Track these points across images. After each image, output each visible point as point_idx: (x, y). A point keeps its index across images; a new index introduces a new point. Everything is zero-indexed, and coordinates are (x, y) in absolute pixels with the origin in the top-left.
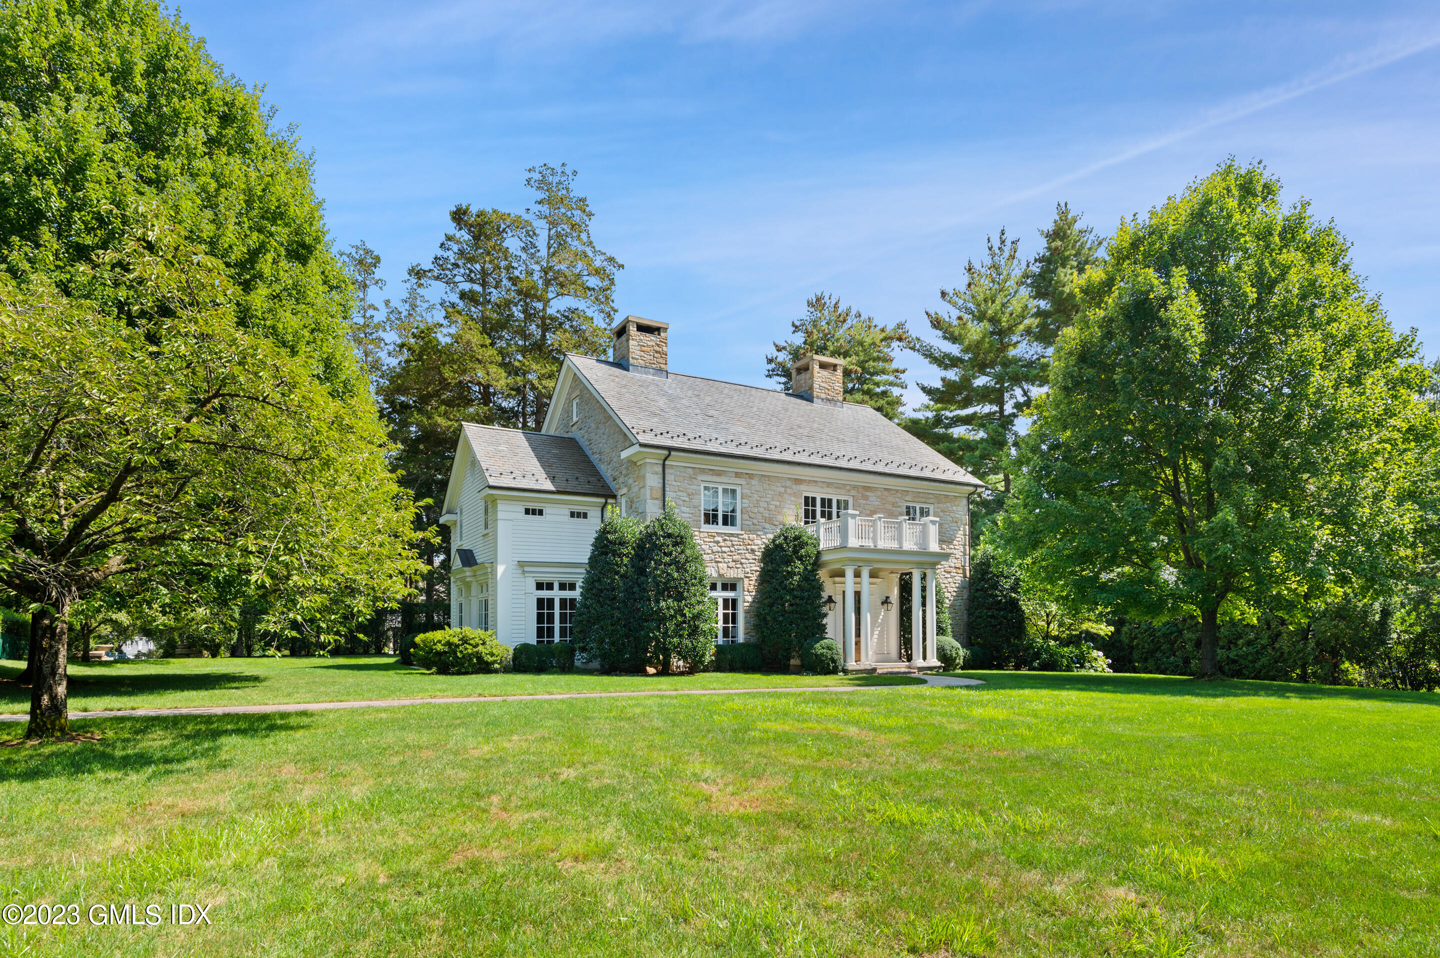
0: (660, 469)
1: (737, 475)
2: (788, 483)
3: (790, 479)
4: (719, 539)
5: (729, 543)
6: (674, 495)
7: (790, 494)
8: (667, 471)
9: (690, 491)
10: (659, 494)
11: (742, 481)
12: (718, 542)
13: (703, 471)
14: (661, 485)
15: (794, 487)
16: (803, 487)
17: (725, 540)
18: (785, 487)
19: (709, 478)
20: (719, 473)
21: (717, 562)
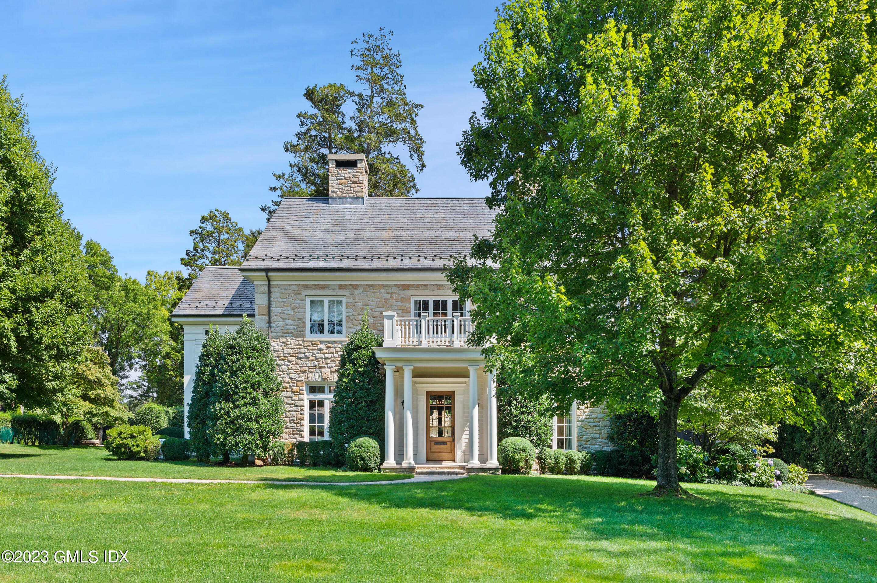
0: (266, 289)
1: (341, 287)
2: (394, 290)
3: (396, 285)
4: (323, 346)
5: (332, 350)
6: (279, 310)
7: (397, 300)
8: (272, 290)
9: (293, 306)
10: (265, 311)
11: (346, 292)
12: (321, 350)
13: (307, 286)
14: (267, 303)
15: (401, 292)
16: (410, 292)
17: (328, 347)
18: (391, 293)
19: (313, 292)
20: (323, 287)
21: (321, 367)
